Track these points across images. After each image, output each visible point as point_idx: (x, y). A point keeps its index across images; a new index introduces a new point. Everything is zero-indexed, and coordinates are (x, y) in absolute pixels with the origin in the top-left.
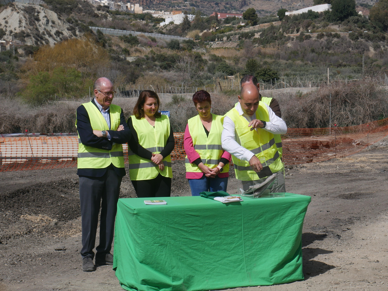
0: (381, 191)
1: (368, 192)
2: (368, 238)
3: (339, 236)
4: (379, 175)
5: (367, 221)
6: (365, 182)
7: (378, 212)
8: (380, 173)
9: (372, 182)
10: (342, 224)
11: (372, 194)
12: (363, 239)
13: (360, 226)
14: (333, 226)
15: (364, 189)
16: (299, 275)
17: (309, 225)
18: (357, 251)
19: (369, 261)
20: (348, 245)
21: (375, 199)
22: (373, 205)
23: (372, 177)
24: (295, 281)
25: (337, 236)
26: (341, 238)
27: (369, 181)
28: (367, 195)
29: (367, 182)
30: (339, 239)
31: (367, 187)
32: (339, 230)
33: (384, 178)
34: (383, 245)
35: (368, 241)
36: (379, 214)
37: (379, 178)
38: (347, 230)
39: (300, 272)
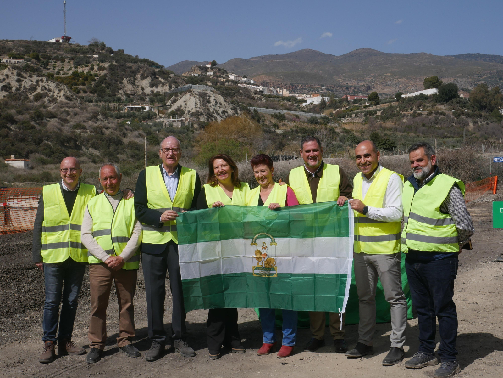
0: (479, 241)
2: (469, 282)
4: (477, 227)
5: (467, 267)
8: (478, 225)
12: (464, 283)
13: (461, 271)
18: (459, 293)
22: (473, 253)
33: (481, 229)
34: (481, 289)
35: (469, 285)
36: (477, 261)
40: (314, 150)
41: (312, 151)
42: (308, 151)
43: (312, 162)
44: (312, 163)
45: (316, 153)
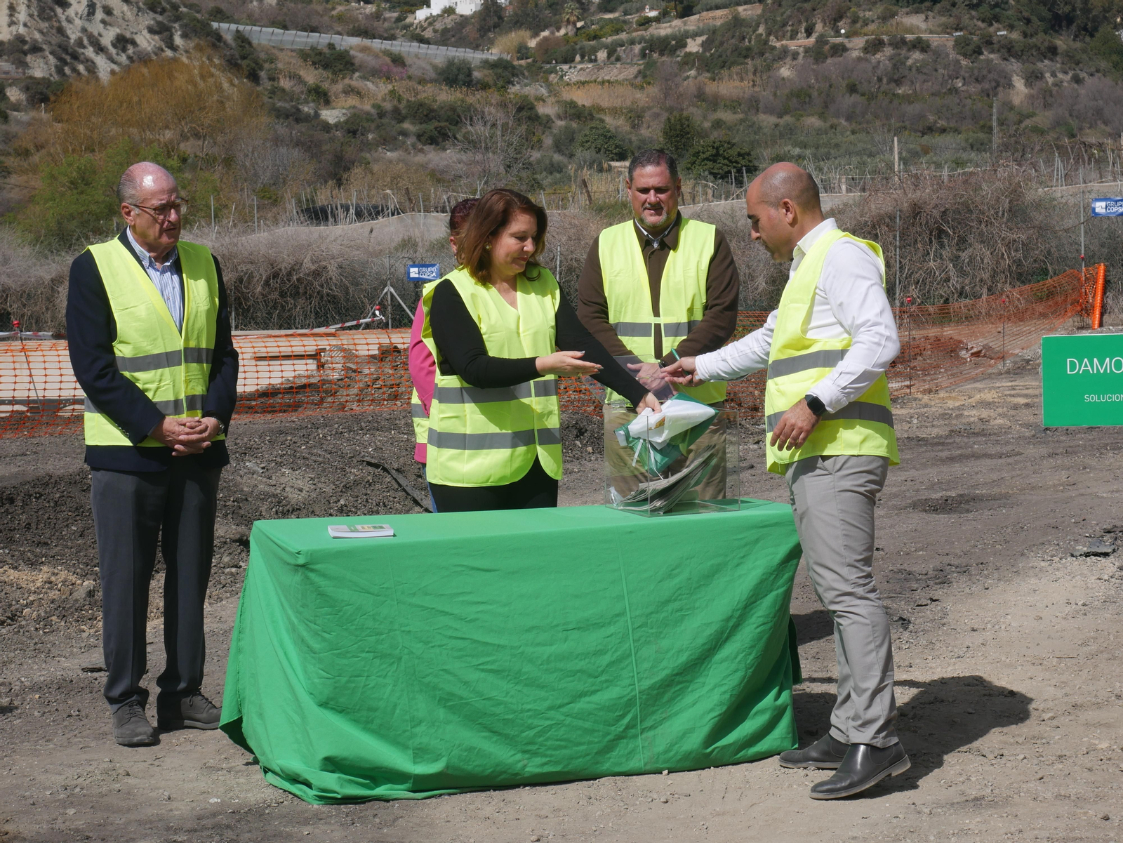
0: (1033, 488)
1: (996, 490)
2: (989, 626)
3: (904, 620)
4: (1029, 443)
5: (987, 577)
6: (988, 462)
7: (1020, 549)
8: (1034, 436)
9: (1009, 464)
10: (915, 586)
11: (1006, 496)
12: (973, 630)
13: (967, 590)
14: (890, 591)
15: (986, 483)
16: (783, 739)
18: (955, 664)
19: (987, 692)
20: (931, 646)
21: (1013, 511)
22: (1009, 530)
23: (1009, 448)
24: (772, 756)
25: (900, 622)
26: (911, 627)
27: (1000, 461)
28: (993, 502)
29: (994, 462)
30: (906, 629)
31: (995, 476)
32: (907, 603)
33: (1044, 450)
34: (1029, 645)
35: (988, 635)
36: (1023, 555)
37: (1031, 451)
38: (929, 602)
39: (784, 730)
40: (659, 190)
41: (652, 192)
42: (645, 191)
43: (651, 215)
44: (651, 219)
45: (662, 196)
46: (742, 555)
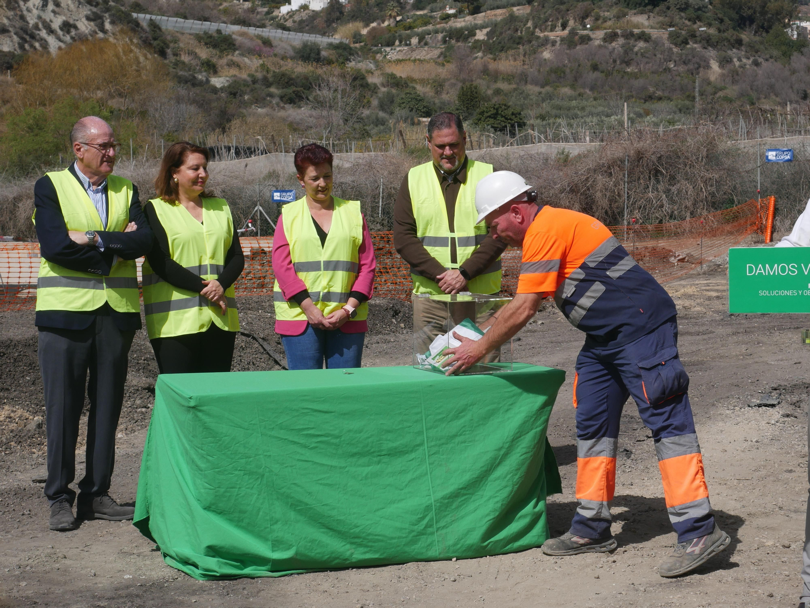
0: (721, 357)
1: (695, 358)
3: (628, 451)
4: (719, 325)
6: (690, 338)
7: (711, 401)
8: (722, 319)
9: (704, 340)
10: (636, 426)
11: (702, 363)
15: (688, 353)
16: (539, 536)
17: (569, 429)
20: (646, 470)
21: (707, 373)
22: (704, 387)
23: (705, 328)
24: (531, 548)
25: (625, 453)
26: (632, 456)
27: (698, 337)
28: (693, 367)
29: (694, 338)
30: (629, 458)
31: (694, 348)
32: (630, 439)
33: (729, 330)
34: (717, 470)
36: (713, 405)
37: (720, 330)
38: (646, 438)
39: (540, 530)
41: (447, 148)
46: (510, 403)
